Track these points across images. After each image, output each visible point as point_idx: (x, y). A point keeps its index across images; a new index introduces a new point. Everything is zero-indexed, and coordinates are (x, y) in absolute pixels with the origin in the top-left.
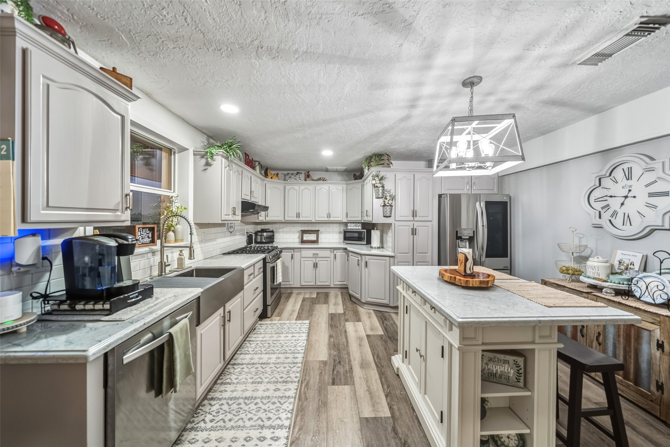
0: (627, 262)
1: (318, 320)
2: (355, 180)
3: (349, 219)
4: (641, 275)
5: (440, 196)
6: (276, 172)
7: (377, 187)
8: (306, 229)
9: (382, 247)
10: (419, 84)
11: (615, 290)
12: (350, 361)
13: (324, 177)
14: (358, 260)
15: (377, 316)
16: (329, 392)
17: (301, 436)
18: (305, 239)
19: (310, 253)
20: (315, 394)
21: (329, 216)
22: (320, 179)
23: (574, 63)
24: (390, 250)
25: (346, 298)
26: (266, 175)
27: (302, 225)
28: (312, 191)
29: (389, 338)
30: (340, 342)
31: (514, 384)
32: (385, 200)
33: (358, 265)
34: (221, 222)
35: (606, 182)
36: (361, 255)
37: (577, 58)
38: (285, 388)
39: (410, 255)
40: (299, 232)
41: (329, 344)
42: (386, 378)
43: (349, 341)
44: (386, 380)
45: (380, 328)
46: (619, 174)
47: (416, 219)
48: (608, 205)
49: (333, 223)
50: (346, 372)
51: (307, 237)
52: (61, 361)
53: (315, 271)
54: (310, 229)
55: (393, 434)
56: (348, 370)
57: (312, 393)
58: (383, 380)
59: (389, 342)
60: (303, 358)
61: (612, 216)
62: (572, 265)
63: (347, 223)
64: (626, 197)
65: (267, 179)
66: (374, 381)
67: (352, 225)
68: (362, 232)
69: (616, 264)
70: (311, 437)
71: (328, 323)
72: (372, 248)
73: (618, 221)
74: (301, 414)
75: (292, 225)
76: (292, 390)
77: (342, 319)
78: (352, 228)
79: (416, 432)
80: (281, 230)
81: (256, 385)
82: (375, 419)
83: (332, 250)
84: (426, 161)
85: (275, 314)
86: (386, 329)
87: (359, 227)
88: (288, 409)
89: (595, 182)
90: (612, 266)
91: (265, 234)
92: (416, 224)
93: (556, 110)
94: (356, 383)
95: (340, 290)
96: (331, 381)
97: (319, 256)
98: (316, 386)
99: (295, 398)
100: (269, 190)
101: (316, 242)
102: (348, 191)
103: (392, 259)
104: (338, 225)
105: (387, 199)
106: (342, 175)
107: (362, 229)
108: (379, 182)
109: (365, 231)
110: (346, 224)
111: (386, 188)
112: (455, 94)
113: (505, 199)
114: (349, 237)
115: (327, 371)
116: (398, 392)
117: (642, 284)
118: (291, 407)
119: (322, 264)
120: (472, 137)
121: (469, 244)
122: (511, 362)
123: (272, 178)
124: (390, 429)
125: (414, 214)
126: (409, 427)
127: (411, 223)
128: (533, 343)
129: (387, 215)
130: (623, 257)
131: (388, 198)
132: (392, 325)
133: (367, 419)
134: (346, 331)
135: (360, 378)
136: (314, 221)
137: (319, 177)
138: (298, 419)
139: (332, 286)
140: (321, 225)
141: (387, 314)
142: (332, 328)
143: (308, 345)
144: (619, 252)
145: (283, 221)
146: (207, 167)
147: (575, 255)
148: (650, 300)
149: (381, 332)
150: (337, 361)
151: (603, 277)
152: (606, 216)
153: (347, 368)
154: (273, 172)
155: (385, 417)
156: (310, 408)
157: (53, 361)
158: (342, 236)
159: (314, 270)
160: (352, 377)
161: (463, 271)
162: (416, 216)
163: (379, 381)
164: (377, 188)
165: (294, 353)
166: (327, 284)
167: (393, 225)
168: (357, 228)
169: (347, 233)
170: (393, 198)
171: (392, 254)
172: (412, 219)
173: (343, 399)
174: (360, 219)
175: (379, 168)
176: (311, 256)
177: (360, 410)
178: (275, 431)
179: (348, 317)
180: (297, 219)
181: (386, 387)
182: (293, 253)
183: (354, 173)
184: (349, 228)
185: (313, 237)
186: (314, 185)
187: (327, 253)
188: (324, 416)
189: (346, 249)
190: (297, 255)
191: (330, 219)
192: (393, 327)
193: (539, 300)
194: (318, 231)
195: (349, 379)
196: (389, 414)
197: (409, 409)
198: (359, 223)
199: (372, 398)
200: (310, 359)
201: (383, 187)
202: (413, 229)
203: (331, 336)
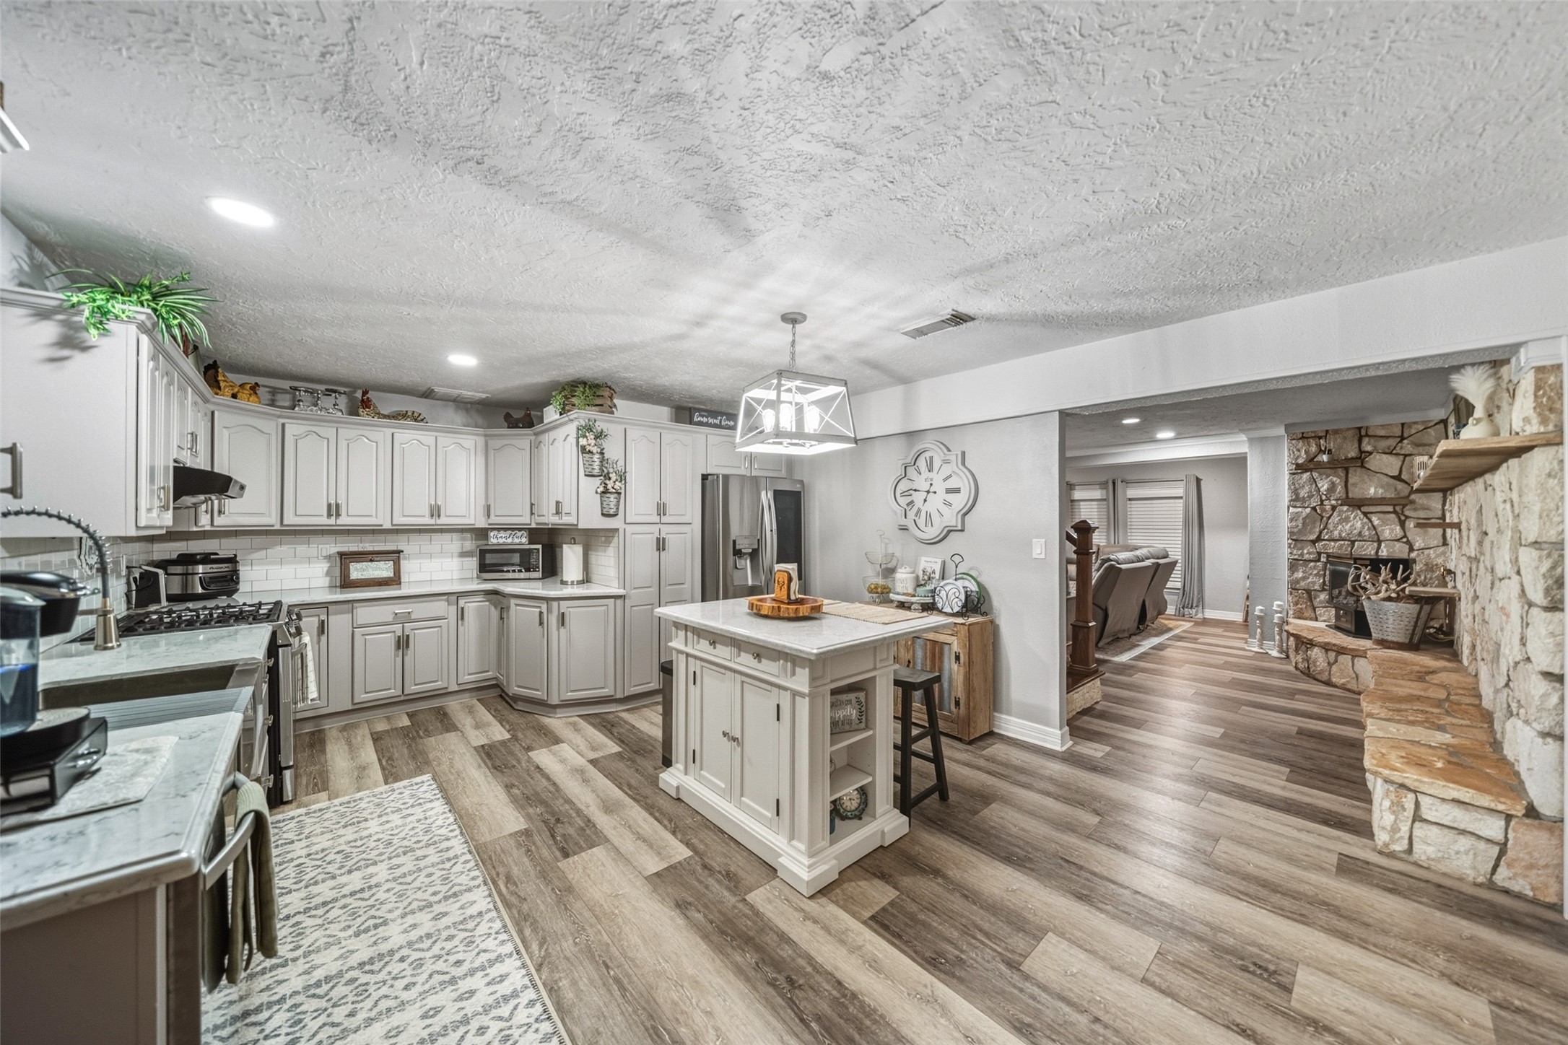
0: (929, 570)
1: (452, 766)
2: (509, 427)
3: (493, 520)
4: (942, 584)
5: (705, 477)
6: (252, 380)
7: (590, 452)
8: (354, 547)
9: (586, 580)
10: (726, 300)
11: (922, 605)
12: (579, 812)
13: (417, 410)
14: (541, 613)
15: (590, 724)
16: (566, 870)
17: (550, 950)
18: (355, 574)
19: (384, 613)
20: (537, 885)
21: (436, 511)
22: (404, 416)
23: (898, 330)
24: (615, 584)
25: (500, 708)
26: (214, 383)
27: (345, 538)
28: (381, 446)
29: (635, 752)
30: (538, 789)
31: (856, 727)
32: (607, 482)
33: (541, 623)
35: (911, 471)
36: (547, 600)
37: (902, 326)
38: (458, 905)
39: (654, 590)
40: (329, 558)
41: (514, 800)
42: (659, 810)
43: (558, 781)
44: (662, 813)
45: (610, 743)
46: (922, 463)
47: (664, 519)
48: (912, 502)
49: (442, 531)
50: (582, 829)
51: (358, 571)
52: (94, 899)
53: (399, 660)
54: (368, 547)
55: (707, 872)
56: (583, 825)
57: (530, 886)
58: (657, 814)
59: (639, 759)
60: (466, 842)
61: (916, 515)
62: (880, 581)
63: (487, 530)
64: (928, 492)
65: (218, 399)
66: (642, 823)
67: (502, 534)
68: (530, 550)
69: (921, 574)
70: (571, 941)
71: (483, 765)
72: (563, 583)
73: (921, 522)
74: (528, 923)
75: (305, 538)
76: (480, 899)
77: (516, 748)
78: (501, 541)
79: (737, 855)
81: (373, 932)
82: (671, 868)
83: (454, 598)
84: (672, 407)
85: (302, 789)
86: (621, 741)
87: (521, 540)
88: (493, 931)
89: (900, 472)
90: (917, 577)
91: (200, 569)
92: (665, 529)
93: (868, 372)
94: (610, 836)
95: (474, 694)
96: (558, 854)
97: (413, 616)
98: (532, 873)
99: (496, 908)
100: (226, 432)
101: (395, 580)
102: (491, 453)
103: (619, 602)
104: (455, 536)
105: (610, 479)
106: (467, 410)
107: (530, 543)
108: (594, 442)
109: (539, 546)
110: (482, 533)
111: (606, 456)
112: (767, 326)
113: (797, 488)
114: (490, 562)
115: (539, 843)
116: (689, 821)
117: (943, 594)
118: (497, 925)
119: (423, 639)
121: (751, 561)
122: (854, 701)
123: (234, 396)
124: (699, 868)
125: (661, 510)
126: (724, 854)
127: (655, 529)
128: (875, 669)
129: (612, 512)
130: (926, 564)
131: (613, 476)
132: (628, 730)
133: (657, 874)
134: (538, 767)
135: (615, 828)
136: (387, 526)
137: (395, 409)
138: (527, 932)
139: (454, 687)
140: (404, 537)
141: (611, 717)
142: (502, 772)
143: (461, 817)
144: (923, 559)
145: (278, 527)
146: (66, 353)
147: (883, 566)
148: (950, 611)
149: (614, 748)
150: (553, 820)
151: (910, 591)
152: (911, 514)
153: (580, 822)
154: (238, 379)
155: (685, 859)
156: (542, 907)
157: (73, 905)
158: (473, 562)
159: (396, 656)
160: (597, 832)
161: (785, 597)
162: (664, 514)
163: (651, 819)
164: (590, 455)
165: (435, 843)
166: (439, 684)
167: (621, 532)
168: (517, 541)
169: (488, 556)
170: (622, 477)
171: (621, 592)
172: (656, 519)
173: (601, 868)
174: (525, 519)
175: (592, 414)
176: (390, 619)
177: (640, 869)
178: (488, 971)
179: (528, 742)
180: (332, 521)
181: (666, 822)
182: (324, 617)
183: (505, 411)
184: (494, 541)
185: (382, 570)
186: (389, 431)
187: (439, 607)
188: (578, 905)
189: (495, 592)
190: (339, 623)
191: (439, 522)
192: (634, 734)
193: (875, 620)
194: (399, 552)
195: (594, 837)
196: (690, 853)
197: (715, 834)
198: (520, 530)
199: (651, 846)
200: (485, 837)
201: (602, 453)
202: (658, 539)
203: (508, 787)
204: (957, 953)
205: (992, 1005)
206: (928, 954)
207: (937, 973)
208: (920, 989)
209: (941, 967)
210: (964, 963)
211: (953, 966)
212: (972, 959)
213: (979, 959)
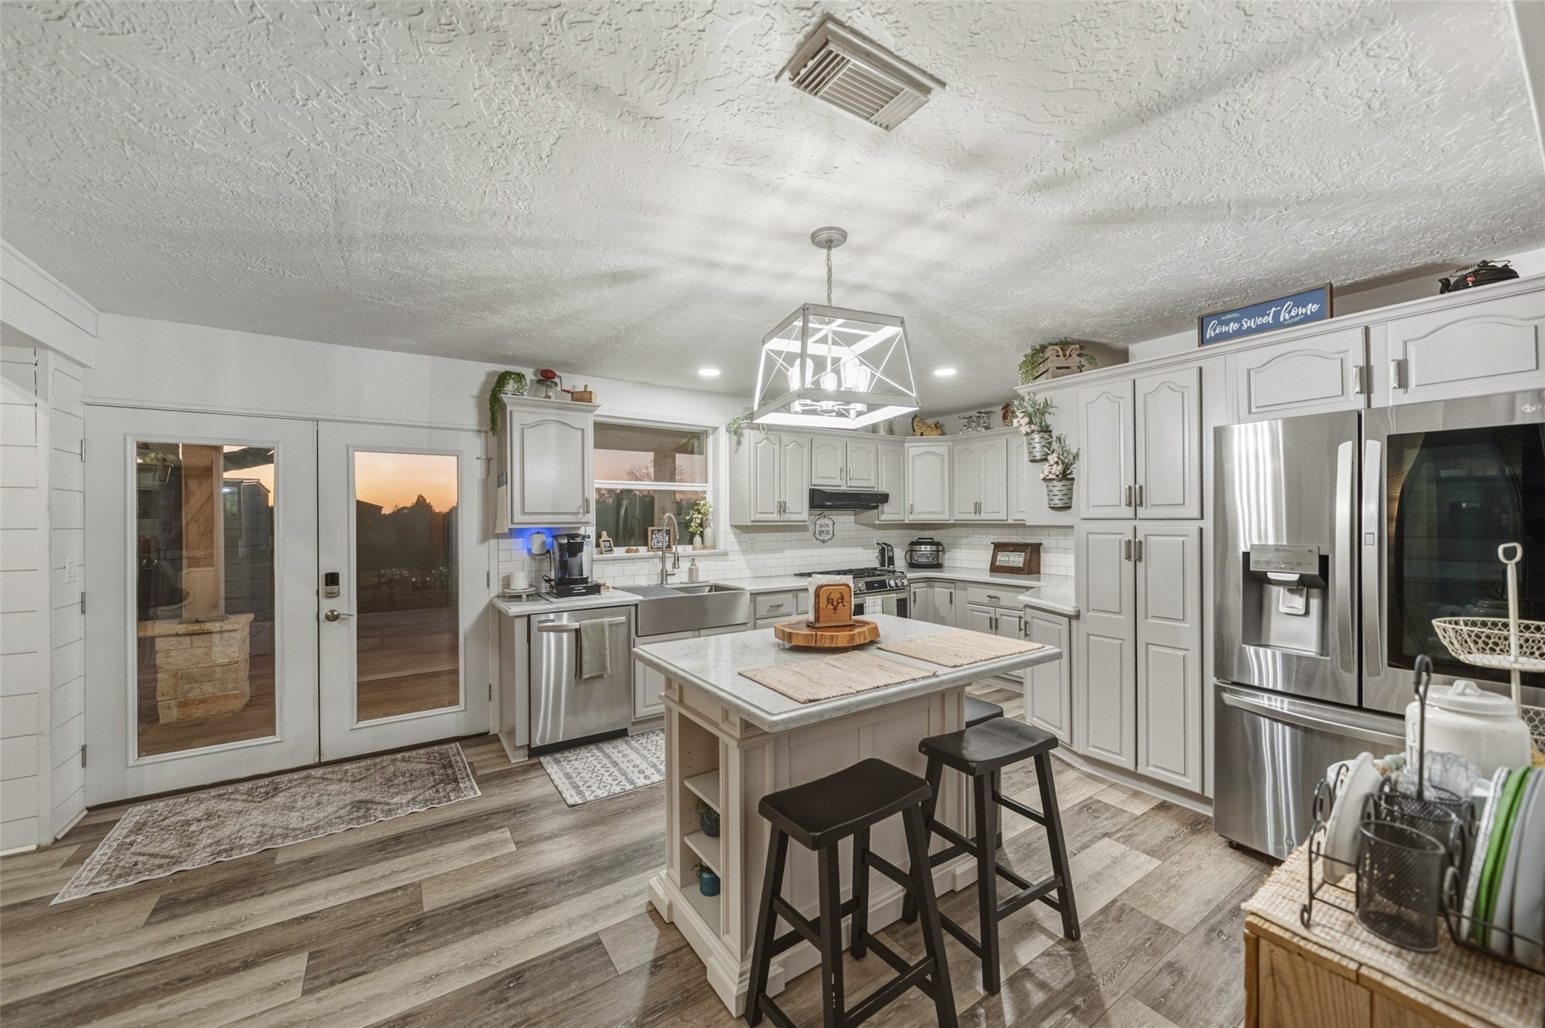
8: (996, 539)
18: (999, 562)
34: (751, 524)
39: (1126, 618)
47: (1142, 512)
80: (964, 541)
92: (1143, 528)
97: (1002, 603)
103: (1074, 623)
111: (1054, 433)
120: (830, 349)
125: (1136, 498)
127: (1128, 526)
128: (718, 726)
129: (1061, 504)
145: (952, 521)
162: (1141, 505)
172: (1129, 512)
175: (1032, 385)
176: (986, 600)
180: (977, 517)
190: (960, 595)
201: (1045, 431)
202: (1129, 544)
204: (511, 1001)
205: (441, 1007)
206: (527, 975)
207: (503, 975)
208: (499, 958)
209: (508, 981)
210: (496, 1003)
211: (501, 992)
212: (495, 1012)
213: (487, 1019)
